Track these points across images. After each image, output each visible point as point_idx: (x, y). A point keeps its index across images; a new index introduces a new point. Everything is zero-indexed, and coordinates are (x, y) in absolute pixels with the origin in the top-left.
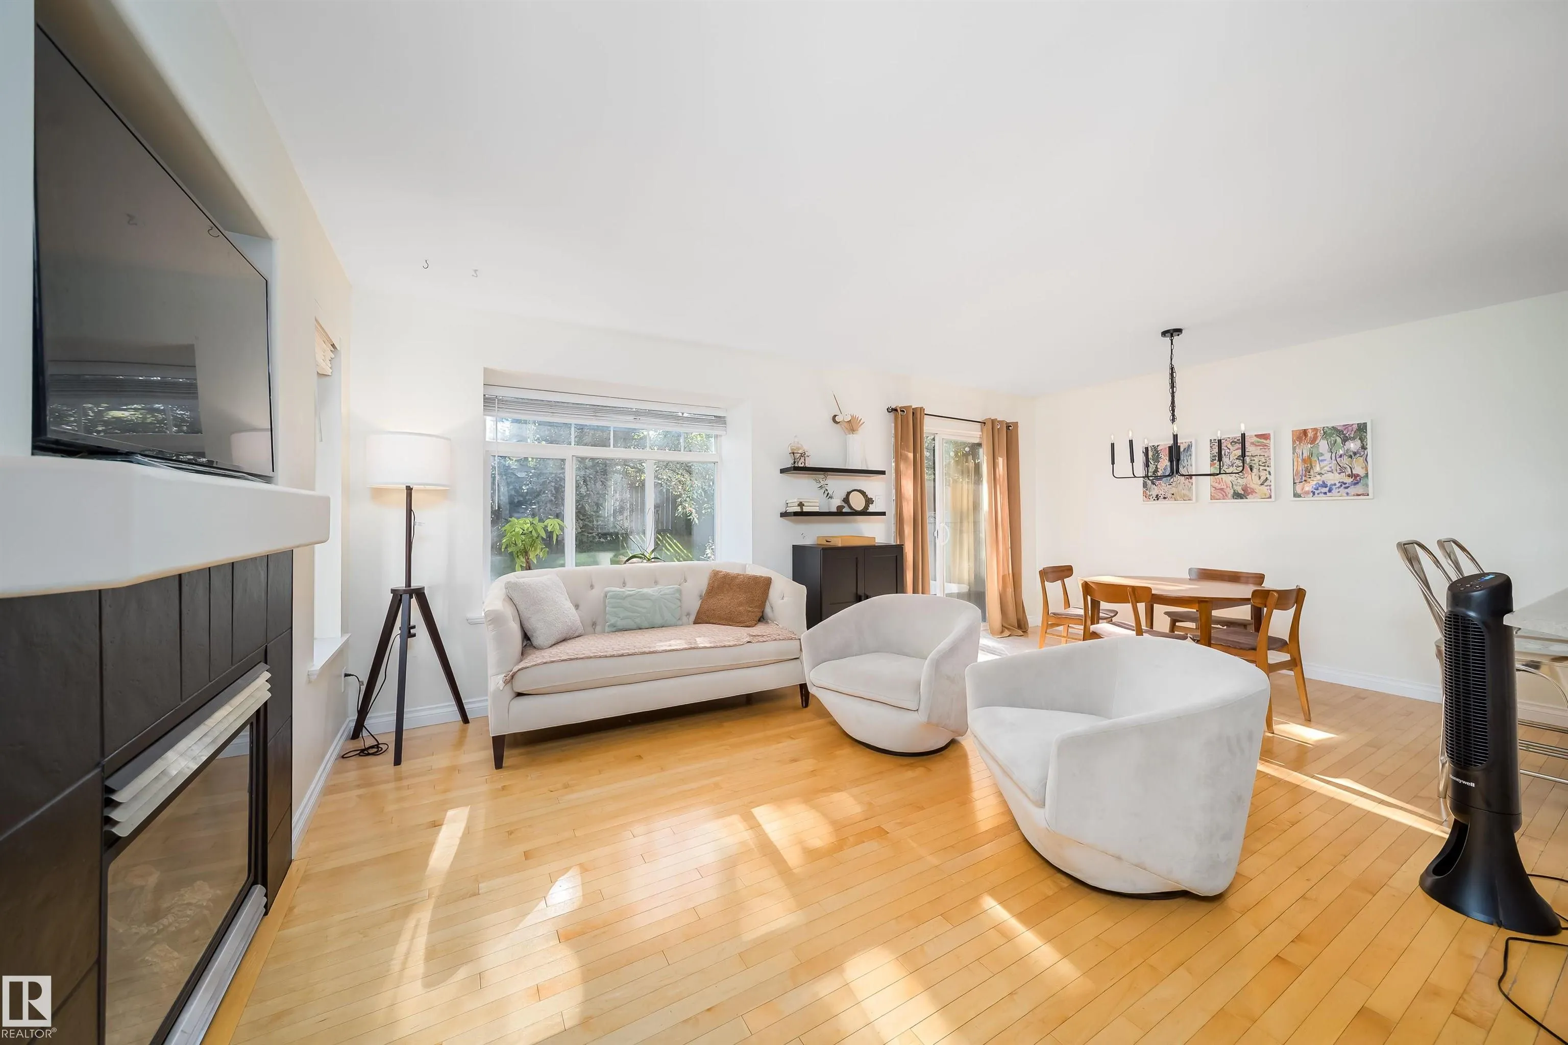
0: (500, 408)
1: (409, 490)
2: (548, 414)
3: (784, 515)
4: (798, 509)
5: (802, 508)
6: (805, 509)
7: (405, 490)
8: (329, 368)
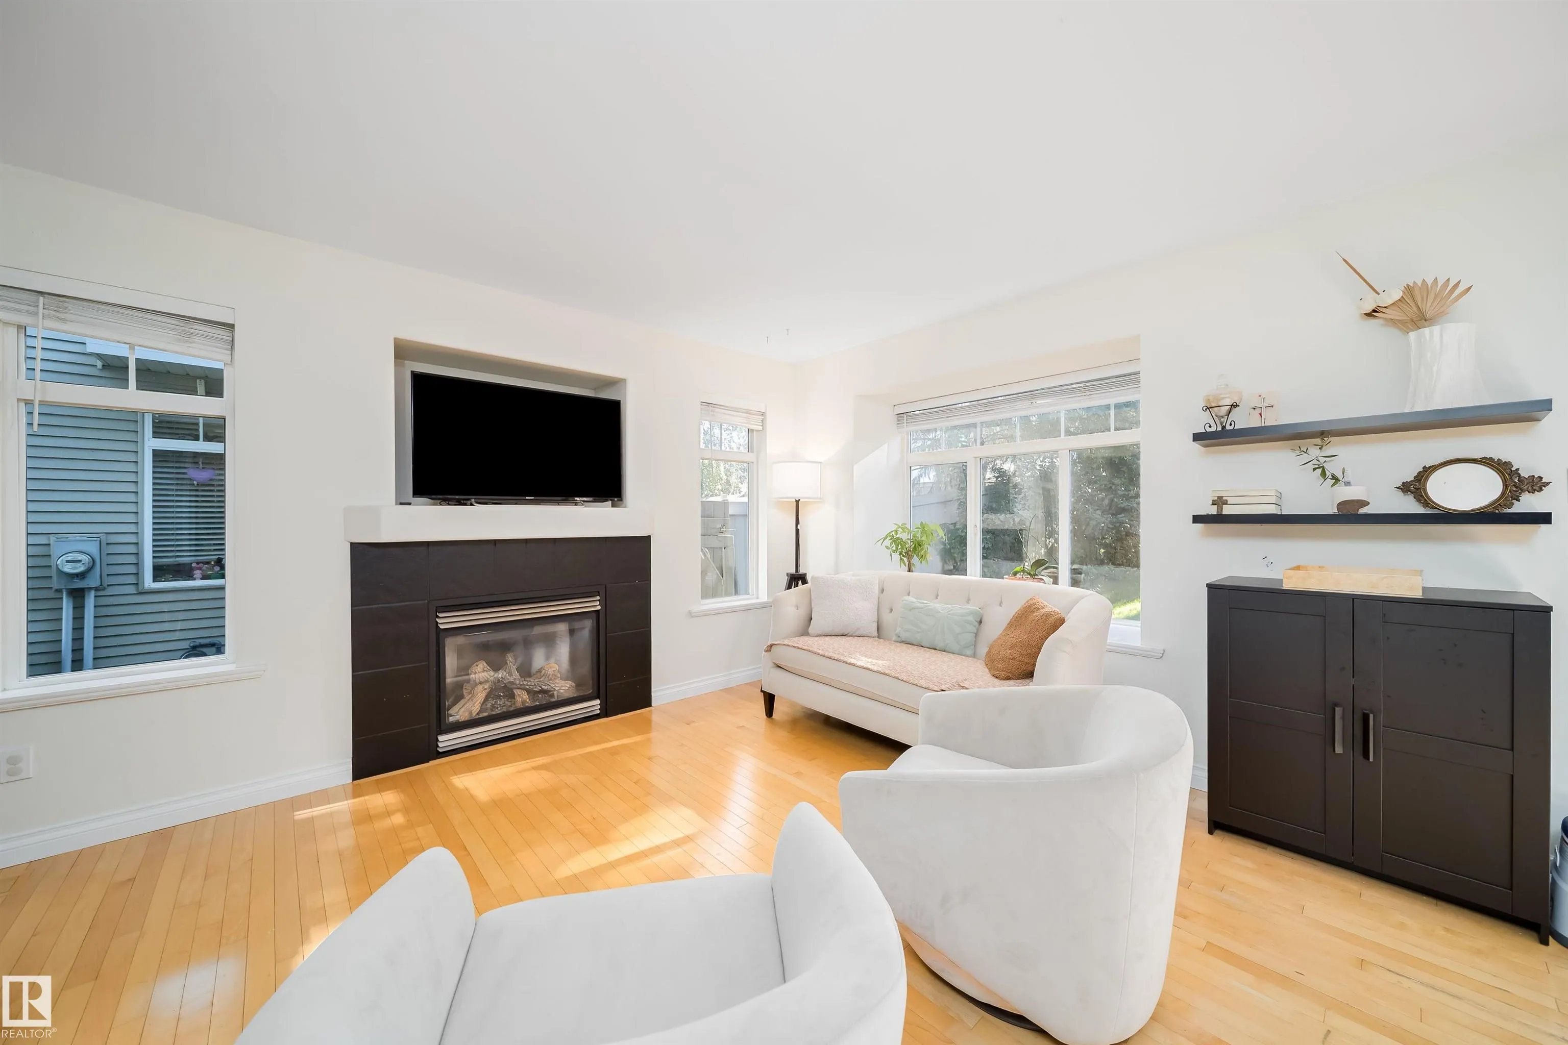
0: (908, 423)
1: (797, 502)
2: (943, 419)
3: (1197, 519)
4: (1213, 510)
5: (1220, 509)
6: (1227, 510)
7: (795, 503)
8: (760, 425)
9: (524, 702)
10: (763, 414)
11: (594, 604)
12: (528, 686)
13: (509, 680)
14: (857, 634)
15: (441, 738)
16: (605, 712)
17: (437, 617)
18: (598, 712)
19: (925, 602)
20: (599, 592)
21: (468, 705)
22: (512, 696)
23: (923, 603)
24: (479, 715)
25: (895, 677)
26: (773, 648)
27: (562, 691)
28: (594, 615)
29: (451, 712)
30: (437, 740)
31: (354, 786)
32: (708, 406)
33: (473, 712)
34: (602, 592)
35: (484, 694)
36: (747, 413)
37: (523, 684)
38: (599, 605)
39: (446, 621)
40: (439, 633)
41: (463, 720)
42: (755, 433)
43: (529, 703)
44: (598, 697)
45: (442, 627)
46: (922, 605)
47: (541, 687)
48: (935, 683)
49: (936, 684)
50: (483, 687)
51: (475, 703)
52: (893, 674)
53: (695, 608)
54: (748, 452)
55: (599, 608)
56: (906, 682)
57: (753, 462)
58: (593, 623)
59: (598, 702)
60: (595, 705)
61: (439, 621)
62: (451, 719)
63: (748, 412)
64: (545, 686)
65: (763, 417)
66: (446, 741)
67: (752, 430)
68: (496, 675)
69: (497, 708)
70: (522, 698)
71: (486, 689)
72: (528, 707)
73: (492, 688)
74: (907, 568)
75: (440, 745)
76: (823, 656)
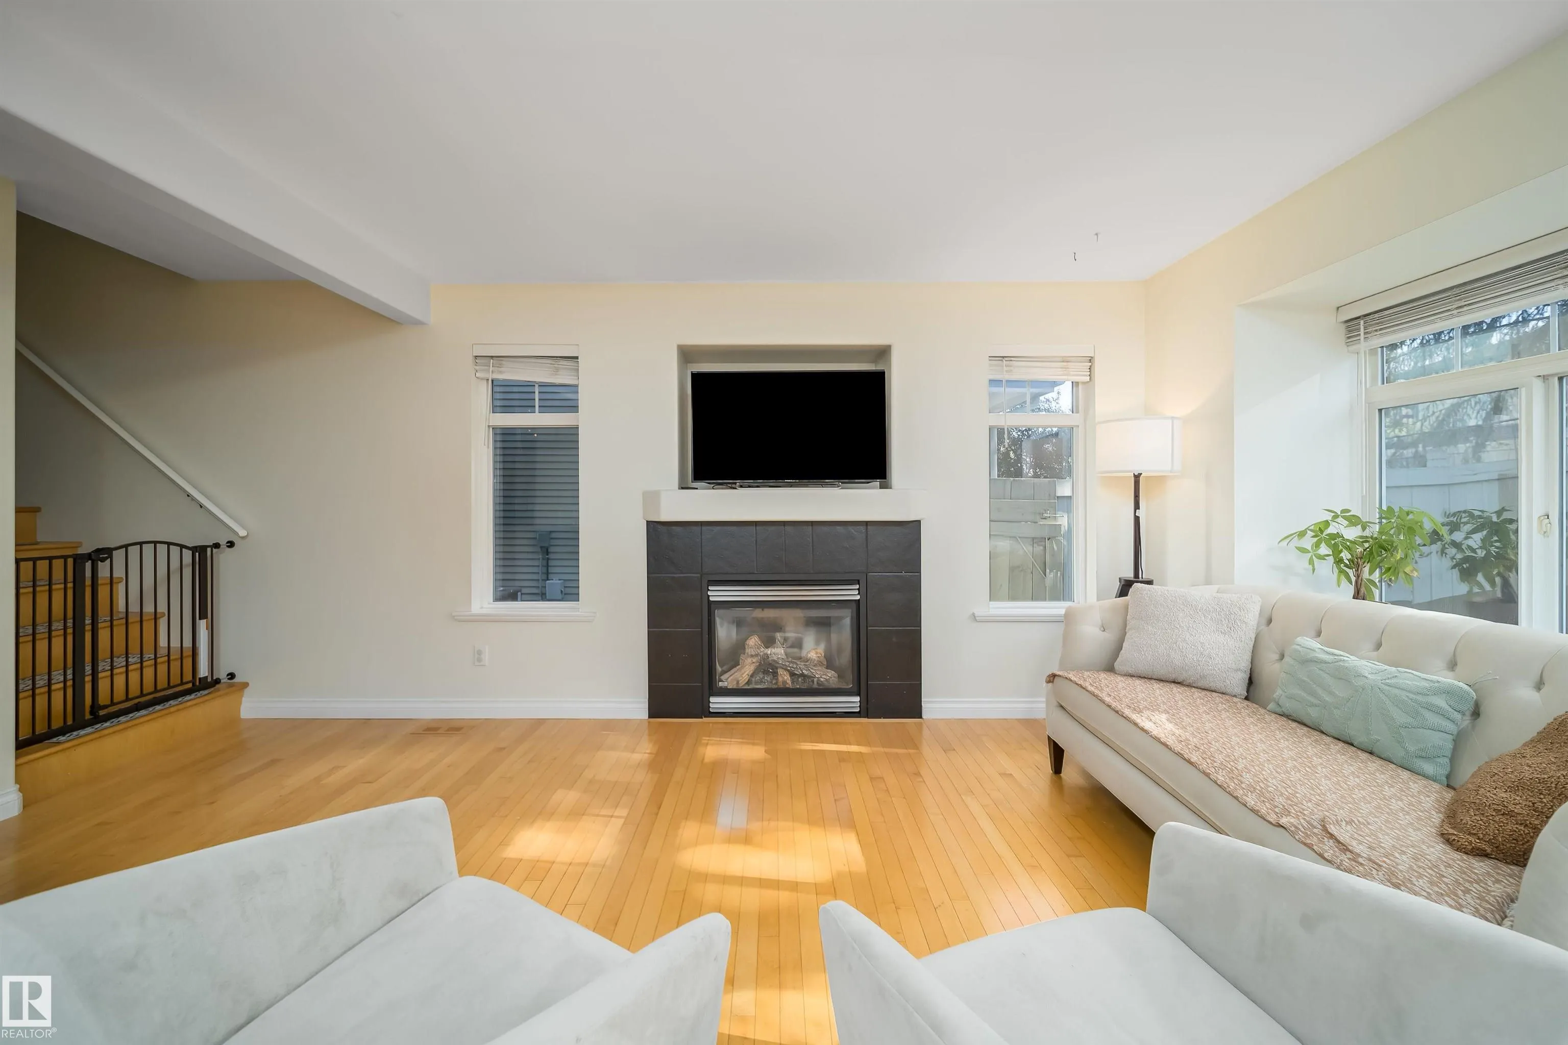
0: (1371, 332)
1: (1137, 477)
7: (1133, 478)
8: (1086, 376)
9: (785, 682)
10: (1091, 360)
11: (852, 593)
12: (790, 667)
13: (773, 658)
14: (1199, 685)
15: (712, 699)
16: (865, 712)
17: (709, 590)
18: (858, 710)
19: (1342, 653)
20: (859, 581)
21: (736, 674)
22: (775, 674)
23: (1333, 654)
24: (749, 686)
25: (1204, 773)
26: (1056, 679)
27: (822, 679)
28: (854, 605)
29: (723, 678)
30: (709, 702)
31: (649, 722)
32: (1002, 360)
33: (740, 682)
34: (863, 582)
35: (752, 668)
36: (1063, 362)
37: (785, 665)
38: (858, 594)
39: (717, 594)
40: (711, 604)
41: (731, 687)
42: (1080, 386)
43: (789, 684)
44: (859, 694)
45: (711, 599)
46: (1332, 657)
47: (802, 671)
48: (1276, 807)
49: (1277, 810)
50: (752, 661)
51: (743, 674)
52: (1204, 766)
53: (980, 611)
54: (1073, 412)
55: (858, 597)
56: (1219, 786)
57: (1078, 426)
58: (852, 612)
59: (857, 699)
60: (853, 702)
61: (709, 593)
62: (721, 684)
63: (1065, 360)
64: (806, 670)
65: (1090, 364)
66: (717, 703)
67: (1077, 383)
68: (766, 651)
69: (765, 683)
70: (784, 678)
71: (753, 663)
72: (789, 689)
73: (760, 663)
74: (1351, 590)
75: (711, 705)
76: (1109, 706)
